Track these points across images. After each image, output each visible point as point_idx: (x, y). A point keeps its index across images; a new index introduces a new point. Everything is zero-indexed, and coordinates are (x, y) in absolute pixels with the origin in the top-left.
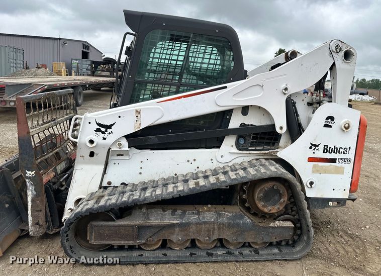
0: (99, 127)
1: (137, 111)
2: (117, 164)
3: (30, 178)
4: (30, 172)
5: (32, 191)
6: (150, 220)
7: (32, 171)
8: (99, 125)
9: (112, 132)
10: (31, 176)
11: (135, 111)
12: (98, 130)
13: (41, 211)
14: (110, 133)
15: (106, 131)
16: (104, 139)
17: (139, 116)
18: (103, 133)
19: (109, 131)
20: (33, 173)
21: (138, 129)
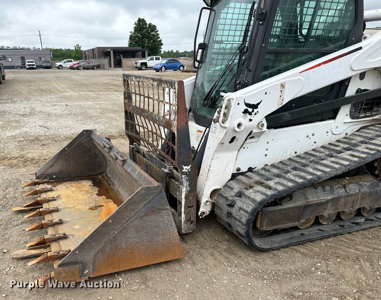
0: (246, 108)
1: (282, 85)
2: (246, 148)
3: (185, 173)
4: (186, 167)
5: (186, 187)
6: (308, 199)
7: (188, 166)
8: (247, 105)
9: (258, 112)
10: (187, 171)
11: (280, 85)
12: (246, 112)
13: (192, 206)
14: (256, 114)
15: (253, 111)
16: (251, 120)
17: (283, 91)
18: (250, 114)
19: (255, 111)
20: (189, 167)
21: (281, 106)
